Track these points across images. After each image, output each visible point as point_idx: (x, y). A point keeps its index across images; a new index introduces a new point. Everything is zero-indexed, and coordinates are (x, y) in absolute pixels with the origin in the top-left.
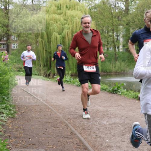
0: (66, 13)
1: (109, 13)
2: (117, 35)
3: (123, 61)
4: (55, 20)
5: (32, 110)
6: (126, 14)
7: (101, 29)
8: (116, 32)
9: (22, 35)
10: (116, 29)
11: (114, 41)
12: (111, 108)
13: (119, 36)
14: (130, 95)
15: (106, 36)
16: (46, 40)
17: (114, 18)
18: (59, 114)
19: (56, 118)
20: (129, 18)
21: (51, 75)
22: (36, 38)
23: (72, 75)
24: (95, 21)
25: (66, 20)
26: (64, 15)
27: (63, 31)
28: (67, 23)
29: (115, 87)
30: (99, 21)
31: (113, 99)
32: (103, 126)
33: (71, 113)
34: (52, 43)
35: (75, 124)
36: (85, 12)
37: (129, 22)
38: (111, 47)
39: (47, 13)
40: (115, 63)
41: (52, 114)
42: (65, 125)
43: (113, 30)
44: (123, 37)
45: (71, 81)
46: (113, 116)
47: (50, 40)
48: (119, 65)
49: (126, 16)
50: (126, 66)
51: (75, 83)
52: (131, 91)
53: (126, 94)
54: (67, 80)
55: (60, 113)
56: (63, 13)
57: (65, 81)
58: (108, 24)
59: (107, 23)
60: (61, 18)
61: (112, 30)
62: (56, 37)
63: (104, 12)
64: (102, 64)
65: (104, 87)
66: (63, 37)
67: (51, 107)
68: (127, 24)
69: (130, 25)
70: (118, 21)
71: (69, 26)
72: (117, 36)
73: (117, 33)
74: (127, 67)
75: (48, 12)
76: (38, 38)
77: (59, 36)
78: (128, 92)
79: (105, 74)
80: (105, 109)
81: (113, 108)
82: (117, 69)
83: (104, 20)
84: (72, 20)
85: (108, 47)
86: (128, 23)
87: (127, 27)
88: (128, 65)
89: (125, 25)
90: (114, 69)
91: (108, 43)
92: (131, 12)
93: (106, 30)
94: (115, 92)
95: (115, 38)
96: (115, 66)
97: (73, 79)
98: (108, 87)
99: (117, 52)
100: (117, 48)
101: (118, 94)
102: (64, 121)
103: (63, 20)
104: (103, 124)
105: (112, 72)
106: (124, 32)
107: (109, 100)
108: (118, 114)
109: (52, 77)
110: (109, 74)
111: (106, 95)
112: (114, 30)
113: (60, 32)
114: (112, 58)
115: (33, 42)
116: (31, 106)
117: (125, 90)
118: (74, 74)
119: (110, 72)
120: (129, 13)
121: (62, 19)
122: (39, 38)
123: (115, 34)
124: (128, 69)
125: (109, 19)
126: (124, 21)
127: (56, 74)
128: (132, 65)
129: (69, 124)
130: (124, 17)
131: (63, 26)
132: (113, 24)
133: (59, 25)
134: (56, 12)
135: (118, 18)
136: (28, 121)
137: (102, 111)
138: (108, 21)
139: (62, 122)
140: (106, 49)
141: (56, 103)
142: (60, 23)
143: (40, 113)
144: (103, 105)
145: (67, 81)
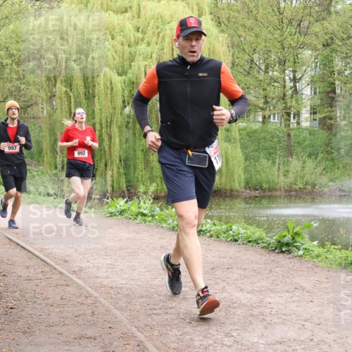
0: (142, 9)
1: (273, 10)
2: (294, 76)
3: (310, 156)
4: (107, 29)
5: (39, 301)
6: (324, 14)
7: (246, 57)
8: (291, 69)
9: (6, 75)
10: (292, 59)
11: (284, 95)
12: (273, 295)
13: (300, 79)
14: (330, 257)
15: (261, 81)
16: (82, 90)
17: (285, 26)
18: (117, 312)
19: (110, 325)
20: (332, 24)
21: (93, 196)
22: (48, 85)
23: (156, 198)
24: (229, 35)
25: (140, 30)
26: (136, 16)
27: (133, 64)
28: (143, 40)
29: (284, 234)
30: (241, 33)
31: (277, 269)
32: (248, 349)
33: (155, 309)
34: (99, 99)
35: (165, 341)
36: (198, 4)
37: (332, 38)
38: (274, 114)
39: (83, 6)
40: (286, 163)
41: (96, 312)
42: (137, 344)
43: (282, 63)
44: (312, 82)
45: (153, 216)
46: (278, 318)
47: (91, 91)
48: (299, 169)
49: (323, 19)
50: (319, 170)
51: (166, 221)
52: (333, 247)
53: (318, 256)
54: (141, 211)
55: (121, 309)
56: (130, 7)
57: (137, 215)
58: (267, 44)
59: (266, 41)
60: (126, 23)
61: (280, 63)
62: (111, 83)
63: (257, 6)
64: (247, 163)
65: (254, 234)
66: (133, 83)
67: (96, 291)
68: (326, 45)
69: (334, 46)
70: (297, 35)
71: (149, 49)
72: (295, 80)
73: (294, 72)
74: (321, 174)
75: (86, 6)
76: (55, 85)
77: (118, 80)
78: (325, 250)
79: (257, 193)
80: (254, 299)
81: (279, 295)
82: (293, 179)
83: (257, 30)
84: (159, 30)
85: (267, 113)
86: (329, 41)
87: (327, 52)
88: (324, 169)
89: (320, 47)
90: (282, 181)
91: (266, 102)
92: (339, 7)
93: (261, 61)
94: (284, 250)
95: (288, 87)
96: (287, 171)
97: (162, 210)
98: (264, 235)
99: (293, 129)
100: (292, 115)
101: (296, 254)
102: (133, 333)
103: (132, 29)
104: (248, 343)
105: (275, 190)
106: (316, 67)
107: (266, 272)
108: (294, 314)
109: (96, 201)
110: (269, 194)
111: (259, 257)
112: (285, 61)
113: (123, 67)
114: (278, 147)
115: (40, 96)
116: (35, 288)
117: (315, 243)
118: (163, 194)
119: (270, 190)
120: (332, 9)
121: (129, 26)
122: (58, 85)
123: (289, 74)
124: (324, 180)
125: (271, 29)
126: (316, 35)
127: (108, 195)
128: (338, 168)
129: (149, 341)
130: (317, 21)
131: (133, 49)
132: (282, 43)
133: (119, 47)
134: (112, 4)
135: (299, 25)
136: (24, 333)
137: (245, 305)
138: (269, 36)
139: (126, 337)
140: (260, 119)
141: (109, 280)
142: (122, 39)
143: (62, 309)
144: (249, 288)
145: (144, 215)
